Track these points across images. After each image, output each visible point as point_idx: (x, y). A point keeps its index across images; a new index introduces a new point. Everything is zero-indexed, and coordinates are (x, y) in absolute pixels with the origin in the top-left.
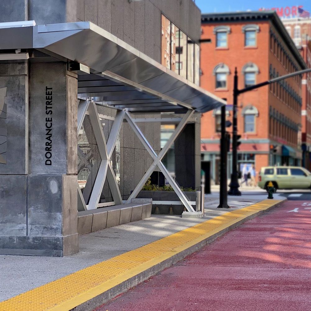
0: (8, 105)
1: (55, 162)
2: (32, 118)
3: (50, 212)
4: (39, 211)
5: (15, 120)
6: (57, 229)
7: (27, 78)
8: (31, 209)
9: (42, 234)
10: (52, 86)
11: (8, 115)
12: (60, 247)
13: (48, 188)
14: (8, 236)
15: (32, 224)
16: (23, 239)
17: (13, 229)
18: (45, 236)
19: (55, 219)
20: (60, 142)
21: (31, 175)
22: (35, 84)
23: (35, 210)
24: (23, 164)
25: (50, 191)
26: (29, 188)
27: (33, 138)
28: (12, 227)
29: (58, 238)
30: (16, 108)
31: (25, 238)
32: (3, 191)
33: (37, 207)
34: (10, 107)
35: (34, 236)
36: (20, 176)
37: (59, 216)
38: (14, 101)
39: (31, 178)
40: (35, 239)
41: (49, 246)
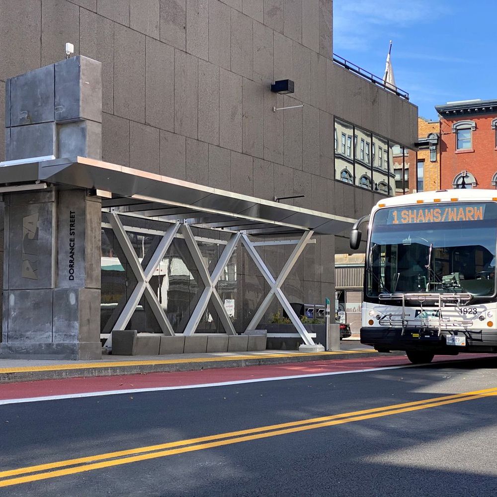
0: (40, 228)
1: (76, 277)
2: (60, 239)
3: (70, 321)
4: (62, 320)
5: (44, 241)
6: (74, 335)
7: (54, 205)
8: (55, 319)
9: (63, 341)
10: (75, 210)
11: (39, 237)
12: (76, 352)
13: (68, 300)
14: (38, 343)
15: (56, 332)
16: (49, 346)
17: (42, 337)
18: (65, 342)
19: (73, 327)
20: (80, 259)
21: (56, 289)
22: (62, 209)
23: (58, 320)
24: (50, 279)
25: (70, 302)
26: (54, 300)
27: (60, 257)
28: (41, 335)
29: (75, 344)
30: (46, 231)
31: (50, 344)
32: (35, 304)
33: (60, 317)
34: (41, 230)
35: (57, 342)
36: (48, 290)
37: (77, 324)
38: (44, 224)
39: (55, 292)
40: (58, 345)
41: (68, 351)
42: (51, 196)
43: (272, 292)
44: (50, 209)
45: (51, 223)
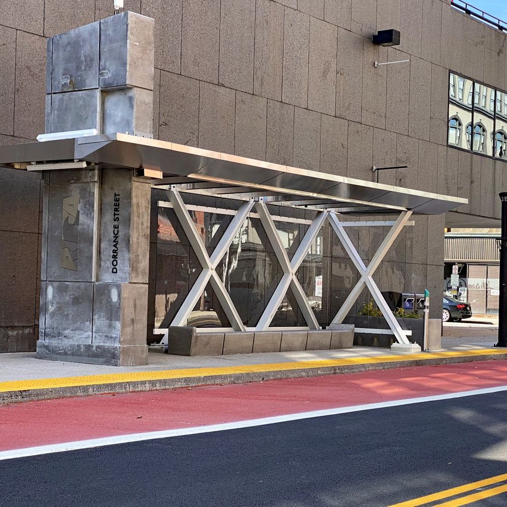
0: (81, 212)
1: (120, 270)
2: (103, 225)
3: (111, 320)
4: (102, 319)
5: (85, 227)
6: (116, 338)
7: (97, 185)
8: (96, 317)
9: (104, 342)
10: (120, 193)
11: (80, 222)
12: (117, 356)
13: (110, 297)
14: (76, 343)
15: (96, 332)
16: (89, 347)
17: (80, 337)
18: (106, 345)
19: (114, 327)
20: (124, 249)
21: (97, 283)
22: (106, 190)
23: (99, 318)
24: (90, 271)
25: (111, 300)
26: (95, 295)
27: (103, 245)
28: (80, 334)
29: (116, 347)
30: (87, 216)
31: (89, 346)
32: (74, 299)
33: (100, 315)
34: (82, 214)
35: (97, 344)
36: (88, 283)
37: (118, 325)
38: (85, 207)
39: (97, 286)
40: (98, 347)
41: (109, 355)
42: (94, 175)
43: (362, 280)
44: (92, 191)
45: (93, 207)
